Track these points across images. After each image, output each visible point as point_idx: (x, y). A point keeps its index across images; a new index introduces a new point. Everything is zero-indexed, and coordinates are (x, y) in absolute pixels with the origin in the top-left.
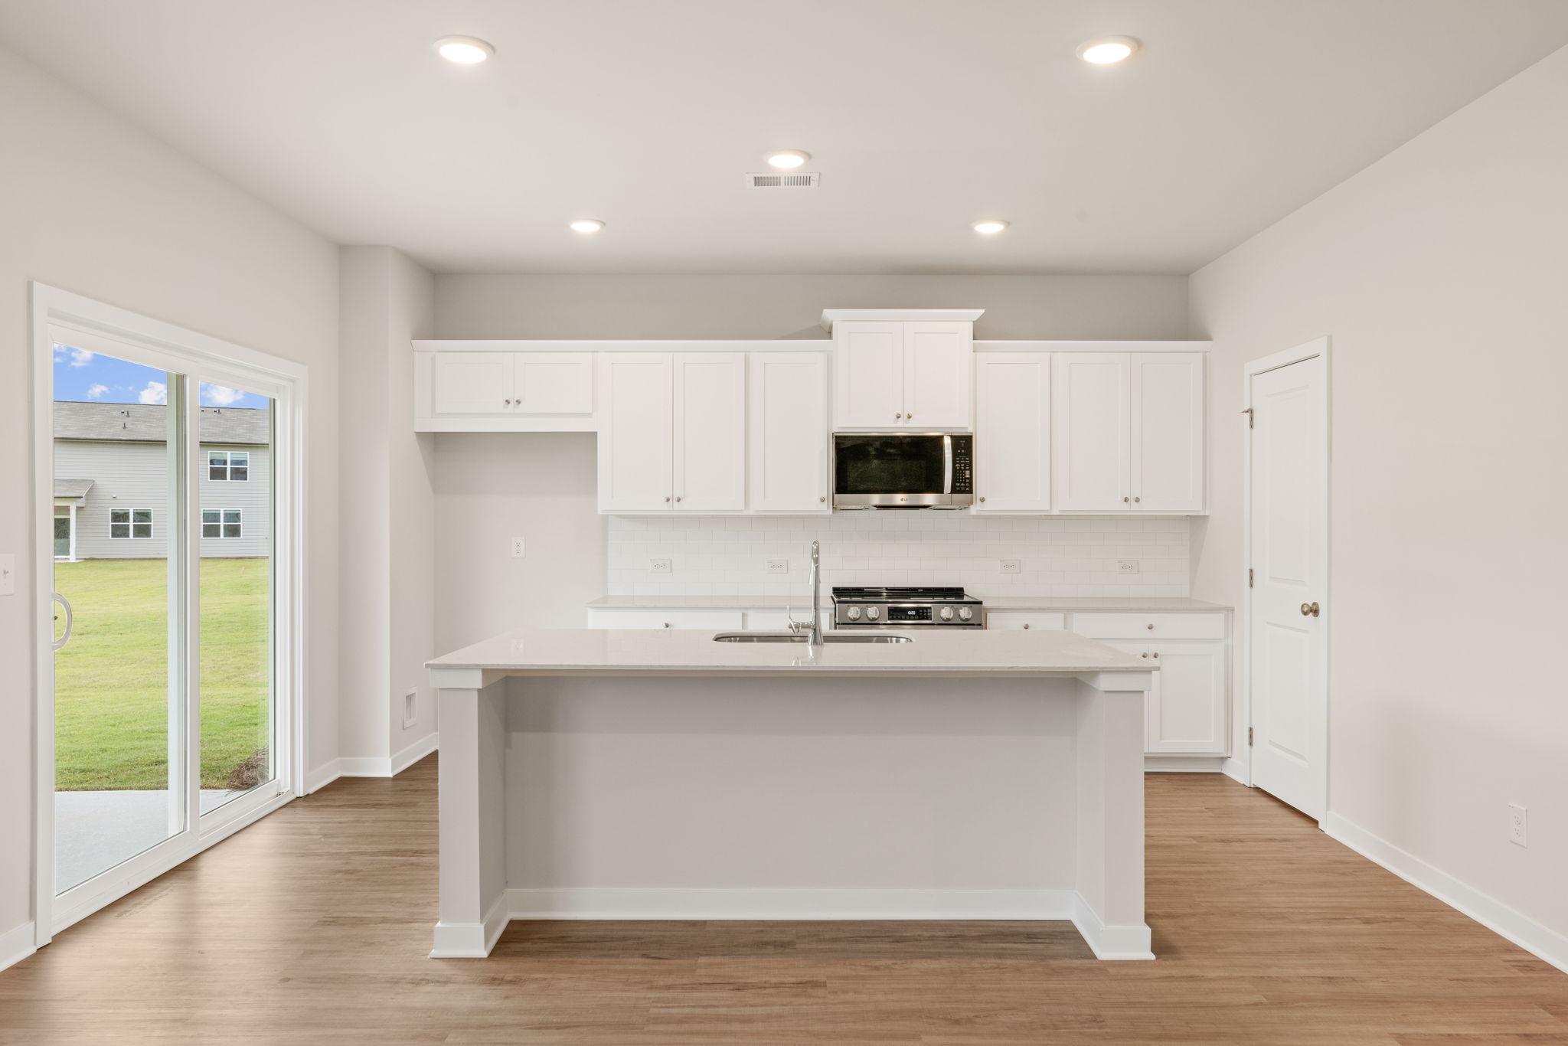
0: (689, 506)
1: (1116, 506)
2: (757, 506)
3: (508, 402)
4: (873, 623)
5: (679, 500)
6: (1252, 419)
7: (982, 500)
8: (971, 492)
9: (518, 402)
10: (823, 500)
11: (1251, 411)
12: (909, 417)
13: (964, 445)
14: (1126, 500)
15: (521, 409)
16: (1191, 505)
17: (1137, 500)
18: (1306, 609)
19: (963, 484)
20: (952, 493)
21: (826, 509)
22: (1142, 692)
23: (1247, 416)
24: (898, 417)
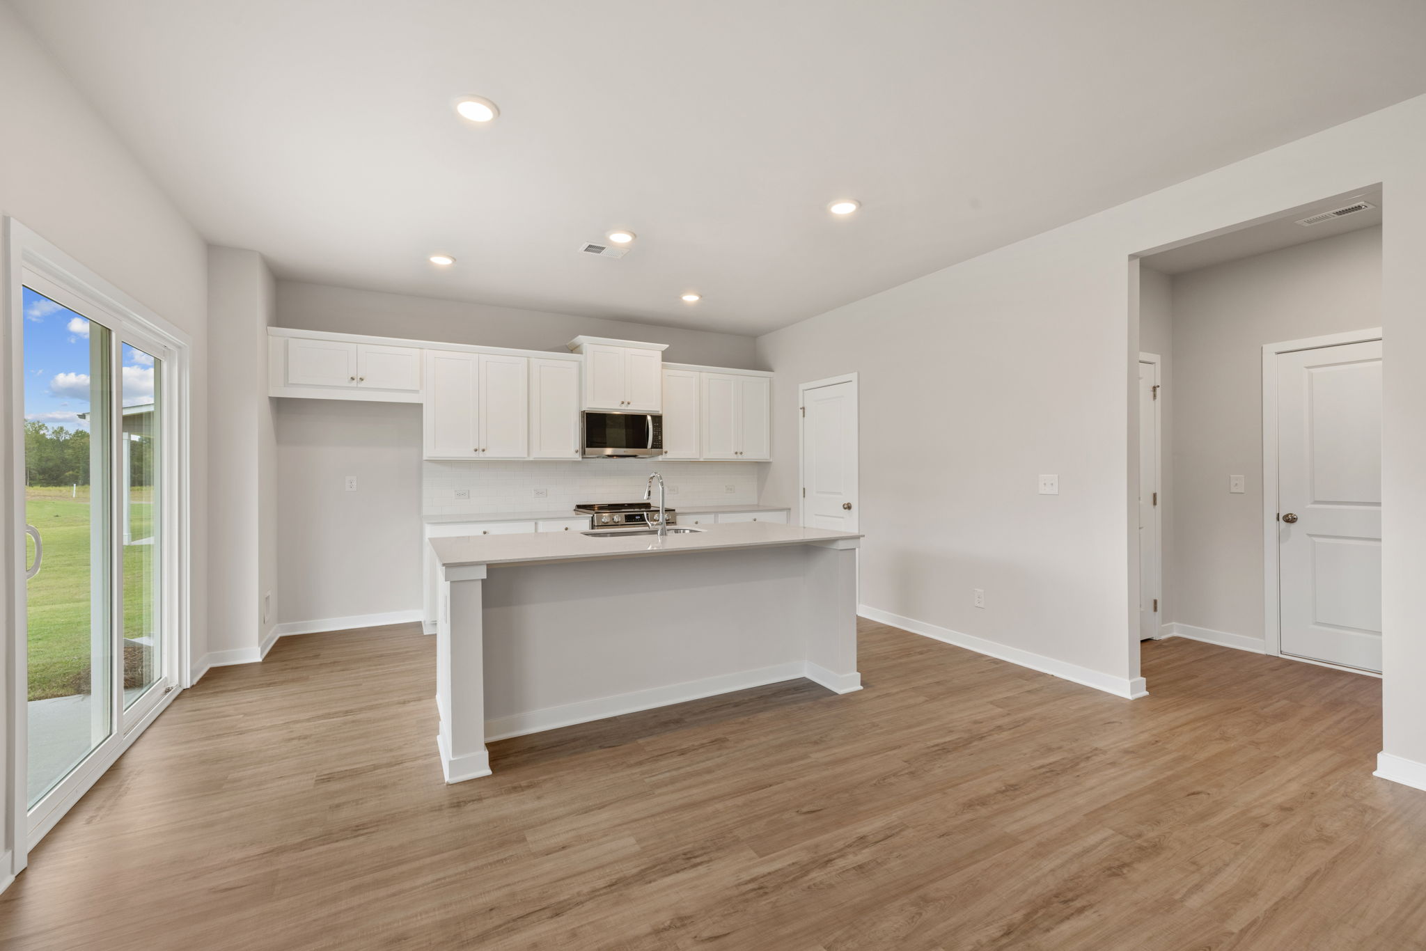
0: (491, 454)
1: (732, 457)
2: (536, 454)
3: (353, 379)
4: (616, 525)
5: (483, 450)
6: (804, 412)
7: (666, 452)
8: (661, 448)
9: (362, 379)
10: (577, 452)
11: (804, 408)
12: (629, 403)
13: (658, 420)
14: (736, 453)
15: (362, 384)
16: (763, 455)
17: (741, 453)
18: (846, 506)
19: (658, 444)
20: (652, 448)
21: (578, 457)
22: (855, 549)
23: (801, 411)
24: (623, 403)
